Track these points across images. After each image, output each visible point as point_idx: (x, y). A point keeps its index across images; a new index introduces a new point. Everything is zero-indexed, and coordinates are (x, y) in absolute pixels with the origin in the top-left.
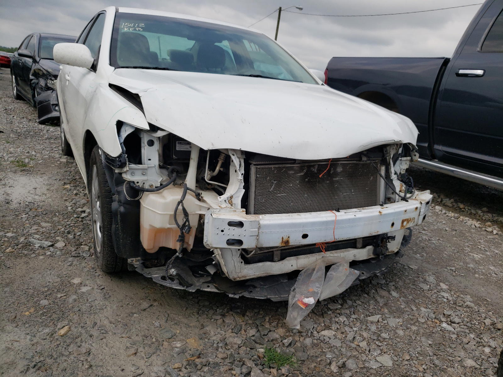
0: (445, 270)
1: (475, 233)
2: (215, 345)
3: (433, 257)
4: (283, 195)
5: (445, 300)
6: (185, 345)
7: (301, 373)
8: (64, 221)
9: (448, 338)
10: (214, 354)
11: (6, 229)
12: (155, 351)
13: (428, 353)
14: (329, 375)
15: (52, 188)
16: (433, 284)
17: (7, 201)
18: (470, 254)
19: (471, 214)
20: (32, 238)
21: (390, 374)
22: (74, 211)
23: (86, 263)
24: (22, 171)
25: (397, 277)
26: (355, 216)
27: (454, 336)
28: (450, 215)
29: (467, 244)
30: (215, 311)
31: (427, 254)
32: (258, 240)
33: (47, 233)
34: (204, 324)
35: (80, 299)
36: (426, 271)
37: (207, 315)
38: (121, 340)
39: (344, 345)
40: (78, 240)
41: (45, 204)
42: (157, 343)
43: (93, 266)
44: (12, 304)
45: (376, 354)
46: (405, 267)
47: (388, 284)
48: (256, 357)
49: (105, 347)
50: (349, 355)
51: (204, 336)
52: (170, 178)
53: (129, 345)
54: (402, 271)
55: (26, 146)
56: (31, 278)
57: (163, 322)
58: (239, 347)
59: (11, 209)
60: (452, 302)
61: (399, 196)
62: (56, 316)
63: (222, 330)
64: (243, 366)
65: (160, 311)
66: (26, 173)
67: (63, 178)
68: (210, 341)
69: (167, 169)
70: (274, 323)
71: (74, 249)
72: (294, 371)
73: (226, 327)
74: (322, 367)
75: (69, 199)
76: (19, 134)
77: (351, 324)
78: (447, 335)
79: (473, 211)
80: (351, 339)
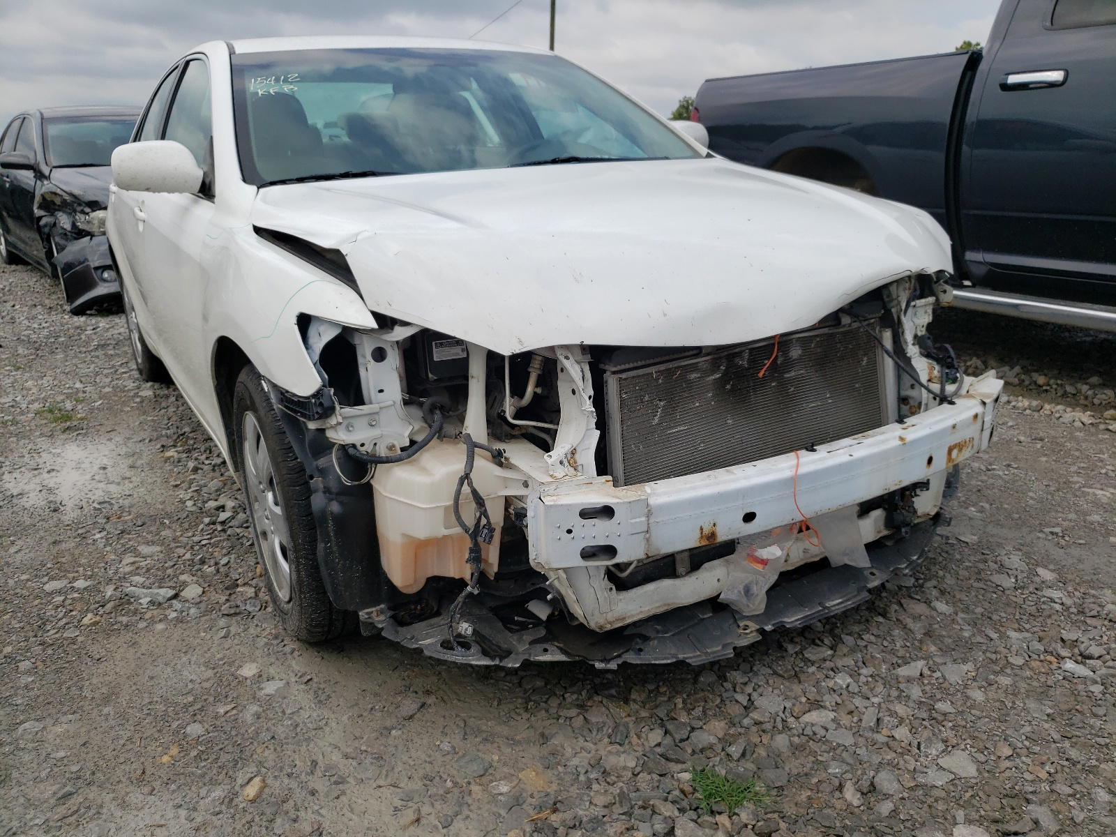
0: (1040, 535)
1: (1087, 440)
2: (582, 778)
3: (1005, 509)
4: (682, 428)
5: (1058, 607)
6: (517, 788)
7: (783, 818)
8: (185, 535)
9: (1085, 694)
10: (586, 798)
11: (69, 572)
12: (457, 809)
13: (1049, 735)
14: (845, 814)
15: (139, 463)
16: (1022, 572)
17: (53, 506)
18: (1086, 490)
19: (1065, 395)
20: (128, 585)
21: (978, 795)
22: (201, 509)
23: (257, 626)
24: (64, 432)
25: (938, 567)
26: (851, 455)
27: (1097, 689)
28: (1020, 404)
29: (1074, 469)
30: (561, 698)
31: (991, 504)
32: (648, 540)
33: (158, 569)
34: (547, 732)
35: (268, 712)
36: (1000, 545)
37: (547, 711)
38: (378, 793)
39: (861, 741)
40: (227, 576)
41: (135, 501)
42: (456, 790)
43: (273, 631)
44: (128, 743)
45: (934, 752)
46: (950, 541)
47: (922, 586)
48: (677, 793)
49: (349, 814)
50: (877, 762)
51: (552, 761)
52: (430, 427)
53: (398, 803)
54: (947, 552)
55: (58, 371)
56: (152, 678)
57: (457, 739)
58: (635, 775)
59: (66, 523)
60: (1073, 610)
61: (929, 391)
62: (229, 757)
63: (587, 741)
64: (654, 817)
65: (444, 717)
66: (75, 434)
67: (155, 434)
68: (569, 770)
69: (421, 405)
70: (696, 710)
71: (224, 598)
72: (766, 814)
73: (595, 733)
74: (824, 797)
75: (183, 482)
76: (37, 345)
77: (865, 689)
78: (1080, 687)
79: (1069, 389)
80: (872, 724)
